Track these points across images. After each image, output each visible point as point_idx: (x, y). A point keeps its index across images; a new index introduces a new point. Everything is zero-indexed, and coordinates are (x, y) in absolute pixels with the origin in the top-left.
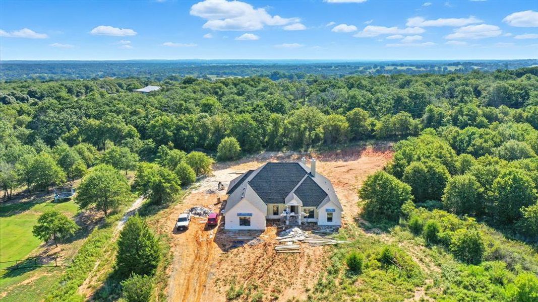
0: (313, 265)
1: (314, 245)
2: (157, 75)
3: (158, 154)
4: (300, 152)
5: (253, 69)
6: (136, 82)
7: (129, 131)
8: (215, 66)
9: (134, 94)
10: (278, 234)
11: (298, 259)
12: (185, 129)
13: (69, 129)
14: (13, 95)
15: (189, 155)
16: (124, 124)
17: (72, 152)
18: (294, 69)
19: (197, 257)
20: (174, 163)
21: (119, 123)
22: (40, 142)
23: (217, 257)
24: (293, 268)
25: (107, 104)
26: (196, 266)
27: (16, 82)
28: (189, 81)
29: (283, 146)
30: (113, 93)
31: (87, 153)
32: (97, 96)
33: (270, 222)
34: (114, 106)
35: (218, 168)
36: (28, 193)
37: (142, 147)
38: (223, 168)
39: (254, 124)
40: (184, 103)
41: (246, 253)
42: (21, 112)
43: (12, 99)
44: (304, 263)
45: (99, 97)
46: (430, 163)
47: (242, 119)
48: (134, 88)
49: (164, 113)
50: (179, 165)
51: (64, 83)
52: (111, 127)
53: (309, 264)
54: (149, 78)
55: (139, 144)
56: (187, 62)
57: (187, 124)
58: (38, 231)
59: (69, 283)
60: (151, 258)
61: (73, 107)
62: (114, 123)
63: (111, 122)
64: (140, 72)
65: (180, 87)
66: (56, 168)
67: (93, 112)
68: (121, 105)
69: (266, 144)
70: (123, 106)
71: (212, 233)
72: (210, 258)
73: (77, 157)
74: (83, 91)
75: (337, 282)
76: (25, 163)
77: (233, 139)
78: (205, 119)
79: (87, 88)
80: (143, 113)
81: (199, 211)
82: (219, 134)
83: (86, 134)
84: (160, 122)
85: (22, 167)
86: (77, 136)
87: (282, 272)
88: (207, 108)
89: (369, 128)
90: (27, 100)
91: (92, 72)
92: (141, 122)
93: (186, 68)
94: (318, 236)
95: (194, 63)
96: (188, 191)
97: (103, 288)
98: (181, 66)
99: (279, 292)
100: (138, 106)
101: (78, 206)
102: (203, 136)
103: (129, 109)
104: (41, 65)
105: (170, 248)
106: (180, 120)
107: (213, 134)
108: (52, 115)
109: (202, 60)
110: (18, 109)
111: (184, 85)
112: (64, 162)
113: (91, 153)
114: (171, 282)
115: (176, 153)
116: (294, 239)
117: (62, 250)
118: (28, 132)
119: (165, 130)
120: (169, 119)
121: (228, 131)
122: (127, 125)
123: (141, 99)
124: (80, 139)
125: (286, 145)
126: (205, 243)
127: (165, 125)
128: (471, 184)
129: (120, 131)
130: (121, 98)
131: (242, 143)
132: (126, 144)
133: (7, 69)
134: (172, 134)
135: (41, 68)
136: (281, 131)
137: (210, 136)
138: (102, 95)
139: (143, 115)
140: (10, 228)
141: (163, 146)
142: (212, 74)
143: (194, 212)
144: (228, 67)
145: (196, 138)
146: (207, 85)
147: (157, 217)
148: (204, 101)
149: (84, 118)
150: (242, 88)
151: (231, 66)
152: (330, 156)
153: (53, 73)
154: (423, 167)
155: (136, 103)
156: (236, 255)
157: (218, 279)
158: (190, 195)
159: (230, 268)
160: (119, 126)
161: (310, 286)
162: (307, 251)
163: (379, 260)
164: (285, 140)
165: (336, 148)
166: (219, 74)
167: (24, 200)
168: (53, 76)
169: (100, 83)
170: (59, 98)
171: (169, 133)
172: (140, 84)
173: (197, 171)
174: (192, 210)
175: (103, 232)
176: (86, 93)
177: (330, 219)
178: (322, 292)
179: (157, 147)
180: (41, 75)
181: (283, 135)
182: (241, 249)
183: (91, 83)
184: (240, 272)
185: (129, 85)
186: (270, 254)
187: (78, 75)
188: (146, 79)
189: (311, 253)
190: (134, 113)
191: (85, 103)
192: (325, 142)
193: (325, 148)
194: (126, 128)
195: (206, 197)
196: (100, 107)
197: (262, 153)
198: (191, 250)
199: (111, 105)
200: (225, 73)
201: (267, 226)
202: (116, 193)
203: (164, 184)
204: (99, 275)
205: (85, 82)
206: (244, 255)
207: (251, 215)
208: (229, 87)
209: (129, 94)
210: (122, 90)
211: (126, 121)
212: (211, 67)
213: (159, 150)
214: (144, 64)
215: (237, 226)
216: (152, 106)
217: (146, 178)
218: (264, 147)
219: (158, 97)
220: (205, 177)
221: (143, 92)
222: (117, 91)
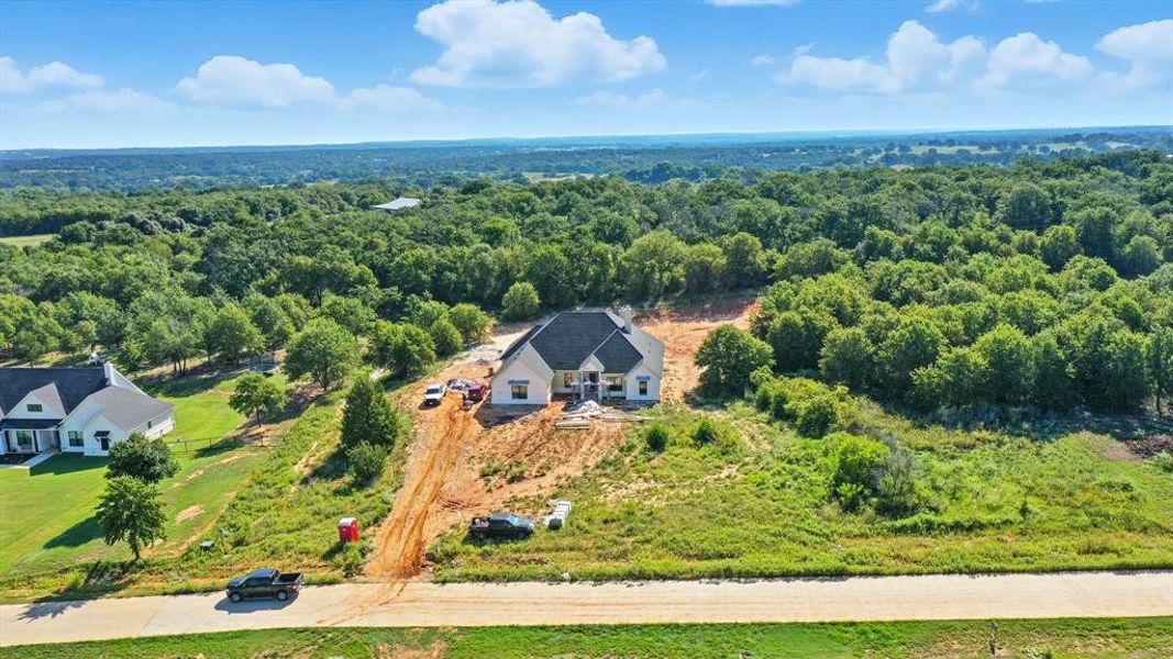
0: (601, 443)
1: (612, 421)
2: (420, 175)
3: (406, 309)
4: (642, 307)
5: (623, 157)
6: (375, 191)
7: (360, 274)
8: (544, 152)
9: (371, 214)
10: (564, 410)
11: (584, 435)
12: (451, 270)
13: (263, 274)
14: (157, 218)
15: (452, 310)
16: (352, 263)
17: (272, 304)
18: (710, 157)
19: (449, 434)
20: (427, 320)
21: (344, 262)
22: (219, 291)
23: (475, 434)
24: (573, 445)
25: (324, 232)
26: (446, 444)
27: (149, 194)
28: (473, 189)
29: (616, 298)
30: (333, 213)
31: (295, 309)
32: (306, 217)
33: (557, 397)
34: (336, 235)
35: (502, 333)
36: (207, 367)
37: (382, 299)
38: (510, 333)
39: (564, 260)
40: (453, 227)
41: (515, 430)
42: (176, 249)
43: (155, 225)
44: (591, 439)
45: (310, 219)
46: (811, 314)
47: (544, 252)
48: (372, 203)
49: (417, 245)
50: (436, 323)
51: (241, 194)
52: (333, 268)
53: (597, 442)
54: (404, 182)
55: (377, 294)
56: (485, 145)
57: (455, 263)
58: (236, 403)
59: (280, 461)
60: (385, 430)
61: (267, 237)
62: (336, 262)
63: (330, 260)
64: (388, 168)
65: (456, 200)
66: (250, 328)
67: (300, 245)
68: (347, 233)
69: (585, 295)
70: (351, 234)
71: (474, 408)
72: (466, 435)
73: (280, 312)
74: (277, 209)
75: (627, 460)
76: (204, 319)
77: (529, 286)
78: (483, 254)
79: (284, 203)
80: (383, 244)
81: (458, 384)
82: (507, 278)
83: (290, 280)
84: (411, 260)
85: (199, 326)
86: (277, 284)
87: (559, 449)
88: (494, 237)
89: (764, 267)
90: (181, 228)
91: (291, 170)
92: (380, 260)
93: (482, 159)
94: (620, 411)
95: (502, 147)
96: (448, 363)
97: (323, 467)
98: (471, 155)
99: (549, 469)
100: (376, 234)
101: (287, 377)
102: (481, 282)
103: (360, 239)
104: (186, 156)
105: (413, 424)
106: (442, 257)
107: (499, 278)
108: (237, 250)
109: (517, 141)
110: (172, 242)
111: (462, 196)
112: (262, 320)
113: (301, 308)
114: (411, 460)
115: (432, 306)
116: (585, 415)
117: (268, 430)
118: (199, 278)
119: (419, 272)
120: (425, 255)
121: (522, 273)
122: (357, 264)
123: (381, 222)
124: (282, 288)
125: (620, 296)
126: (461, 420)
127: (419, 264)
128: (856, 341)
129: (346, 274)
130: (347, 221)
131: (543, 292)
132: (355, 295)
133: (120, 167)
134: (430, 279)
135: (187, 164)
136: (612, 272)
137: (493, 282)
138: (315, 217)
139: (384, 249)
140: (191, 409)
141: (413, 295)
142: (535, 170)
143: (452, 385)
144: (572, 153)
145: (470, 286)
146: (505, 196)
147: (398, 391)
148: (487, 224)
149: (287, 255)
150: (569, 200)
151: (578, 152)
152: (691, 314)
153: (211, 174)
154: (798, 318)
155: (374, 229)
156: (501, 432)
157: (473, 457)
158: (451, 368)
159: (490, 446)
160: (344, 266)
161: (591, 464)
162: (598, 427)
163: (692, 437)
164: (618, 287)
165: (703, 301)
166: (548, 171)
167: (203, 377)
168: (213, 179)
169: (309, 192)
170: (239, 223)
171: (424, 277)
172: (386, 196)
173: (466, 333)
174: (450, 382)
175: (322, 411)
176: (284, 214)
177: (643, 391)
178: (604, 468)
179: (404, 300)
180: (189, 177)
181: (616, 280)
182: (509, 425)
183: (291, 195)
184: (503, 449)
185: (363, 197)
186: (547, 430)
187: (261, 177)
188: (397, 184)
189: (604, 429)
190: (371, 246)
191: (287, 230)
192: (688, 291)
193: (685, 301)
194: (355, 270)
195: (474, 370)
196: (312, 236)
197: (578, 309)
198: (441, 427)
199: (331, 233)
200: (561, 169)
201: (552, 401)
202: (340, 358)
203: (410, 347)
204: (318, 454)
205: (281, 192)
206: (512, 432)
207: (527, 382)
208: (544, 199)
209: (361, 212)
210: (351, 207)
211: (355, 259)
212: (536, 154)
213: (407, 302)
214: (395, 150)
215: (509, 400)
216: (400, 233)
217: (384, 338)
218: (582, 299)
219: (411, 218)
220: (479, 344)
221: (388, 211)
222: (341, 209)
